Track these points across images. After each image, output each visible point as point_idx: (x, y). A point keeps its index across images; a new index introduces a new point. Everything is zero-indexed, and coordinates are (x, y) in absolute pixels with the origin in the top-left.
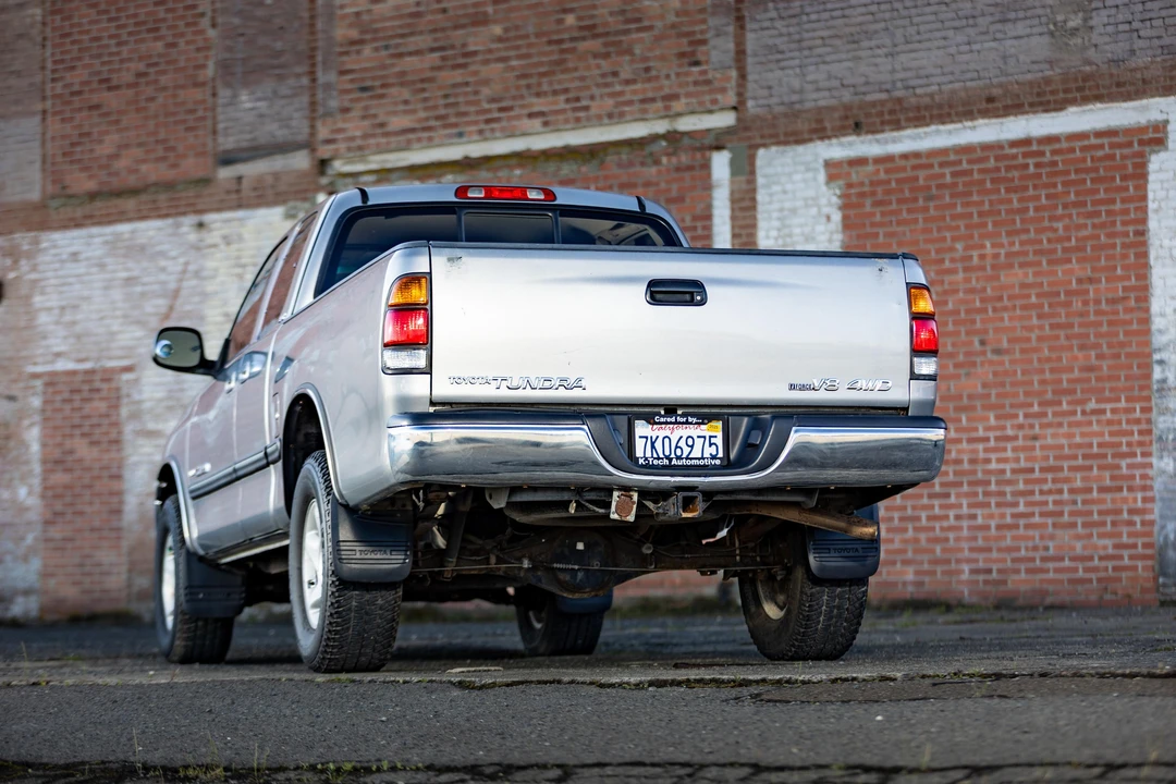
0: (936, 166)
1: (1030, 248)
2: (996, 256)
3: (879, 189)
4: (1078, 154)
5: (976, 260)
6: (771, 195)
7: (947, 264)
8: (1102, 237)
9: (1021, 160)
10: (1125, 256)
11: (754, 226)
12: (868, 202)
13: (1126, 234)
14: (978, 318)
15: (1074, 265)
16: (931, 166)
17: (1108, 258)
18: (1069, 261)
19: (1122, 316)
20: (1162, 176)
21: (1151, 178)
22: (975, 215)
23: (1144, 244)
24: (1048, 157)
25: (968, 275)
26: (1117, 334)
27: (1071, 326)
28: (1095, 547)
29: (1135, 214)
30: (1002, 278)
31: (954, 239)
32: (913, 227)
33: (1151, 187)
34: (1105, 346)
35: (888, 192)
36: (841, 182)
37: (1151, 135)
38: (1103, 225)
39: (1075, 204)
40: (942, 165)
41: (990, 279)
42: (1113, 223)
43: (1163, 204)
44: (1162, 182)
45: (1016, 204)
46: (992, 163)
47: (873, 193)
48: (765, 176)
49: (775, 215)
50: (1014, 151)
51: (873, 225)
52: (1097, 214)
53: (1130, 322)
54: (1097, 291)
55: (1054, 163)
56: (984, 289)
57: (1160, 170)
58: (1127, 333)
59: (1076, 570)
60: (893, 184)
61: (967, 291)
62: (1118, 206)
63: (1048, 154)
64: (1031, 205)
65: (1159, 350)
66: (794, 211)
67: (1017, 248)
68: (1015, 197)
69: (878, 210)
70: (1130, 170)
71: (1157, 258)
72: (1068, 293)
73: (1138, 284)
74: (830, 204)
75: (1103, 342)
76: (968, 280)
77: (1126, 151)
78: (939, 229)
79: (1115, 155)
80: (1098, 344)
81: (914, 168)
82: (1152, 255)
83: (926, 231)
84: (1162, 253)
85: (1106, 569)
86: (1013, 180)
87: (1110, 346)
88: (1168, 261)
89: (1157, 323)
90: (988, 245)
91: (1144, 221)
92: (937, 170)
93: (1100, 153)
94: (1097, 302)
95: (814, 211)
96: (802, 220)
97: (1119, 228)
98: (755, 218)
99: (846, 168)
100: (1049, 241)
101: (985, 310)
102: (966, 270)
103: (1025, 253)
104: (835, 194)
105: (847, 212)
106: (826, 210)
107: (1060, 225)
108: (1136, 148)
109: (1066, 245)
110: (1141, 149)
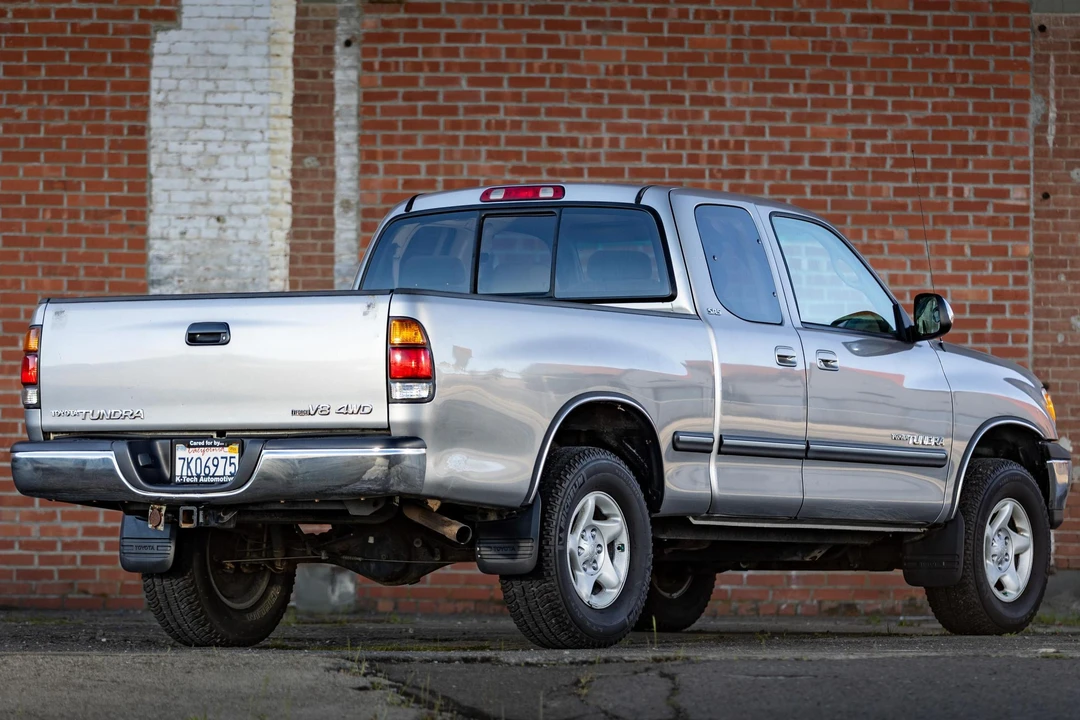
4: (53, 19)
8: (84, 131)
10: (115, 159)
13: (118, 130)
15: (42, 163)
17: (92, 158)
18: (35, 157)
19: (107, 235)
20: (170, 60)
21: (156, 61)
23: (143, 145)
24: (9, 19)
26: (100, 258)
27: (34, 242)
28: (58, 531)
29: (131, 106)
33: (154, 73)
34: (82, 272)
37: (157, 7)
38: (86, 115)
42: (101, 115)
43: (171, 97)
44: (171, 68)
52: (80, 100)
53: (119, 244)
54: (72, 200)
55: (19, 28)
57: (168, 53)
58: (113, 258)
59: (29, 560)
62: (108, 93)
63: (10, 15)
65: (158, 283)
70: (127, 48)
71: (160, 165)
72: (31, 199)
73: (132, 195)
75: (80, 265)
77: (121, 23)
79: (106, 25)
80: (72, 268)
82: (154, 159)
84: (168, 159)
85: (73, 560)
87: (89, 272)
88: (175, 170)
89: (157, 248)
91: (144, 116)
93: (85, 22)
94: (74, 214)
97: (108, 121)
107: (24, 109)
108: (136, 20)
109: (31, 136)
110: (143, 22)
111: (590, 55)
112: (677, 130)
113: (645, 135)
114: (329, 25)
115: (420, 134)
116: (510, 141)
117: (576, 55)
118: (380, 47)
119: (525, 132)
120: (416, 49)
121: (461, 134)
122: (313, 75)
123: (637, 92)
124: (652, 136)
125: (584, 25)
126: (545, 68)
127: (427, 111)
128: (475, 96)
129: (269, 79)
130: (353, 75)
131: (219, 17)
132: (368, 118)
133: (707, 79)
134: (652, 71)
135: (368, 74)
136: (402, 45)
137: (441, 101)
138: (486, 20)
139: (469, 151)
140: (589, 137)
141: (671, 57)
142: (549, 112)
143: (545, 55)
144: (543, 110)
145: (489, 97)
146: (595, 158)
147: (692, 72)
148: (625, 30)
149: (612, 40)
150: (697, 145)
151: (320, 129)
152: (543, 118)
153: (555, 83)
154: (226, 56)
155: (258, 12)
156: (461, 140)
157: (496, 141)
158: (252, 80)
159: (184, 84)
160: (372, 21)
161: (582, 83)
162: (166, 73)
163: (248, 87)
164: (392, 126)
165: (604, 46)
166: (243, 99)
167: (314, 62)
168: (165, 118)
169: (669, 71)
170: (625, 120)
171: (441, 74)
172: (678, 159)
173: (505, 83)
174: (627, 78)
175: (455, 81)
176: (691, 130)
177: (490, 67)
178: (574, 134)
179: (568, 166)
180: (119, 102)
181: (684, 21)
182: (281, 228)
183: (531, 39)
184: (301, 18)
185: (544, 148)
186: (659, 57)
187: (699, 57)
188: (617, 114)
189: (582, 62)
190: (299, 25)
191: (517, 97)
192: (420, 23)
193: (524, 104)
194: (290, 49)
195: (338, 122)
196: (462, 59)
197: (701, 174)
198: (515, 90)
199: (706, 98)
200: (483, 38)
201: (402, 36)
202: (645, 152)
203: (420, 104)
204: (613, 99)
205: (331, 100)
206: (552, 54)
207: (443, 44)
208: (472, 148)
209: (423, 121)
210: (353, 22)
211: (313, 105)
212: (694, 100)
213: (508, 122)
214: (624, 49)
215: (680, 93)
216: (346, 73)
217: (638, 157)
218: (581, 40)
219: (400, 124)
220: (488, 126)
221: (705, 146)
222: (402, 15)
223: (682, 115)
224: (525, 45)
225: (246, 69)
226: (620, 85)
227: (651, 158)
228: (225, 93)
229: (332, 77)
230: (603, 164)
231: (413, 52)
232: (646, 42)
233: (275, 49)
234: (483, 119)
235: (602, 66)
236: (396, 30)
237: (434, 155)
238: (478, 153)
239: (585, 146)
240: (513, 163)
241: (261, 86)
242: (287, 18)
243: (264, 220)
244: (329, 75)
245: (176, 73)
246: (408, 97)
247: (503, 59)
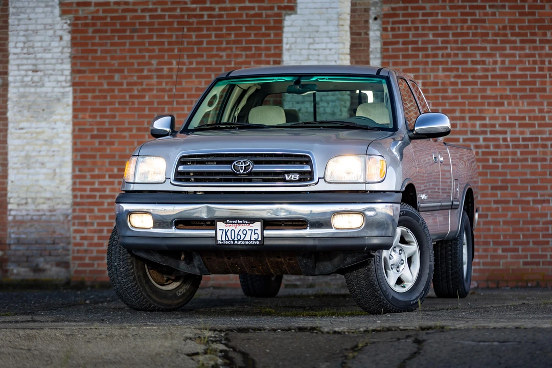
0: (139, 11)
1: (203, 67)
2: (180, 70)
3: (99, 22)
4: (237, 11)
5: (165, 72)
6: (19, 20)
7: (145, 73)
8: (252, 63)
9: (198, 12)
11: (7, 39)
12: (91, 29)
13: (268, 62)
14: (167, 107)
16: (136, 11)
20: (292, 29)
21: (285, 29)
22: (166, 44)
24: (217, 12)
25: (159, 80)
29: (274, 51)
30: (184, 84)
31: (151, 57)
32: (122, 48)
33: (285, 35)
35: (106, 24)
36: (71, 16)
37: (286, 4)
38: (253, 56)
39: (235, 42)
40: (143, 10)
41: (176, 83)
42: (260, 55)
43: (293, 46)
44: (293, 32)
45: (194, 39)
46: (178, 12)
47: (94, 25)
48: (15, 7)
49: (22, 33)
50: (194, 6)
51: (93, 44)
52: (250, 49)
55: (221, 16)
56: (171, 90)
57: (291, 26)
60: (109, 20)
61: (158, 90)
62: (263, 45)
63: (217, 10)
64: (205, 40)
66: (36, 32)
67: (194, 66)
68: (194, 34)
69: (97, 35)
70: (272, 24)
74: (62, 29)
76: (160, 83)
77: (269, 12)
78: (140, 51)
79: (262, 13)
81: (124, 11)
83: (130, 51)
86: (192, 23)
90: (175, 62)
91: (280, 55)
92: (139, 13)
93: (252, 12)
95: (51, 32)
96: (42, 38)
97: (263, 58)
98: (7, 34)
99: (75, 7)
100: (217, 63)
101: (171, 103)
102: (159, 77)
103: (200, 70)
104: (66, 23)
105: (75, 35)
106: (60, 33)
107: (224, 54)
108: (276, 10)
109: (228, 66)
110: (279, 11)
111: (491, 21)
112: (534, 56)
113: (518, 58)
114: (367, 10)
115: (410, 61)
116: (453, 63)
117: (484, 21)
118: (391, 20)
119: (460, 59)
120: (408, 20)
121: (430, 60)
122: (359, 34)
123: (514, 38)
124: (521, 59)
125: (487, 7)
126: (469, 28)
127: (413, 49)
128: (436, 42)
129: (338, 37)
130: (378, 33)
131: (315, 8)
132: (386, 54)
133: (547, 31)
134: (520, 28)
135: (385, 33)
136: (401, 19)
137: (420, 45)
138: (441, 6)
139: (434, 68)
140: (491, 60)
141: (529, 21)
142: (472, 49)
143: (469, 21)
144: (469, 48)
145: (443, 42)
146: (494, 70)
147: (540, 28)
148: (507, 8)
149: (501, 14)
150: (543, 62)
151: (363, 59)
152: (469, 51)
153: (474, 35)
154: (318, 26)
155: (333, 5)
156: (430, 63)
157: (447, 63)
158: (331, 37)
159: (299, 40)
160: (387, 8)
161: (487, 35)
162: (290, 35)
163: (328, 40)
164: (397, 57)
165: (497, 17)
166: (326, 46)
167: (360, 28)
168: (290, 56)
169: (529, 28)
170: (508, 51)
171: (420, 32)
172: (534, 69)
173: (451, 36)
174: (508, 32)
175: (427, 35)
176: (540, 55)
177: (443, 28)
178: (484, 59)
179: (481, 74)
180: (268, 49)
181: (536, 3)
182: (345, 107)
183: (463, 14)
184: (353, 8)
185: (470, 66)
186: (523, 21)
187: (543, 21)
188: (504, 49)
189: (487, 25)
190: (353, 11)
191: (456, 42)
192: (410, 8)
193: (460, 45)
194: (348, 22)
195: (371, 56)
196: (430, 25)
197: (545, 76)
198: (455, 38)
199: (547, 40)
200: (440, 14)
201: (401, 14)
202: (518, 67)
203: (410, 46)
204: (502, 42)
205: (368, 45)
206: (473, 21)
207: (421, 18)
208: (435, 67)
209: (412, 54)
210: (378, 9)
211: (360, 48)
212: (541, 41)
213: (452, 54)
214: (506, 18)
215: (534, 38)
216: (375, 33)
217: (514, 69)
218: (486, 14)
219: (401, 56)
220: (443, 56)
221: (547, 63)
222: (401, 5)
223: (535, 48)
224: (459, 17)
225: (327, 32)
226: (506, 35)
227: (521, 69)
228: (318, 43)
229: (368, 34)
230: (498, 72)
231: (407, 22)
232: (517, 14)
233: (341, 22)
234: (440, 53)
235: (497, 27)
236: (398, 12)
237: (417, 70)
238: (438, 69)
239: (489, 64)
240: (455, 73)
241: (335, 40)
242: (347, 8)
243: (337, 103)
244: (367, 34)
245: (295, 35)
246: (404, 43)
247: (449, 24)
